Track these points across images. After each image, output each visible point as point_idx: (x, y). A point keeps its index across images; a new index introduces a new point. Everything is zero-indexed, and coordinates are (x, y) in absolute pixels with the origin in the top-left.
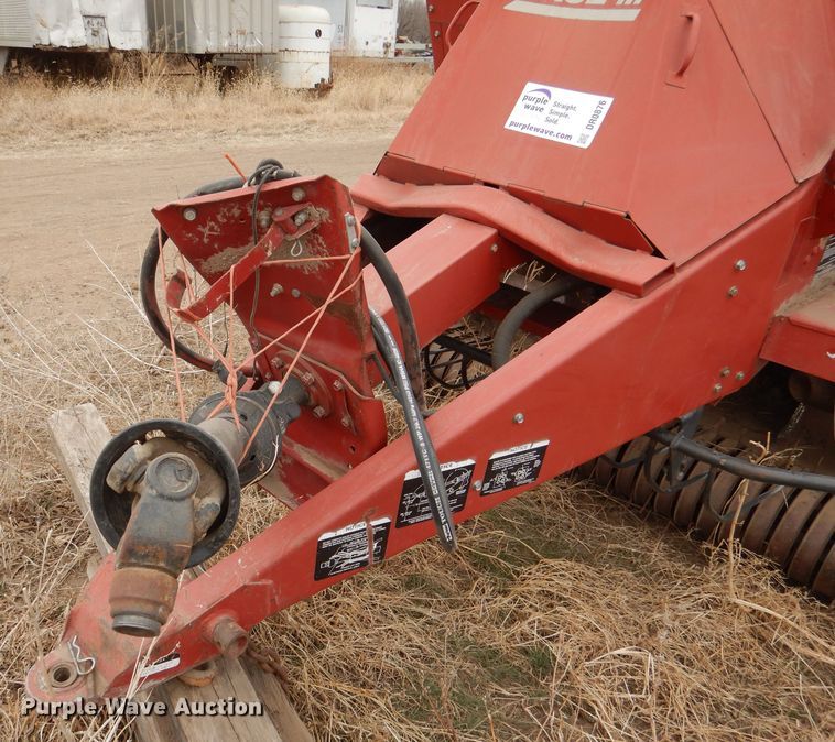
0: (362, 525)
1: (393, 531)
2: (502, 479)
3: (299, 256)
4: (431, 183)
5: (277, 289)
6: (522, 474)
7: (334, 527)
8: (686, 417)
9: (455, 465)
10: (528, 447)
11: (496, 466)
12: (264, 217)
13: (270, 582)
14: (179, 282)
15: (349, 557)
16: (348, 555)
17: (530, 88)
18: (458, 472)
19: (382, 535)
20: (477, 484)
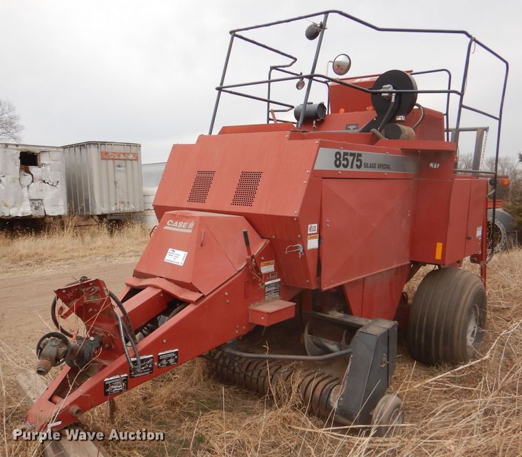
0: (118, 377)
1: (129, 379)
2: (164, 362)
3: (93, 299)
4: (147, 278)
5: (91, 309)
6: (171, 361)
7: (109, 377)
8: (229, 342)
9: (146, 357)
10: (171, 351)
11: (161, 357)
12: (83, 290)
13: (89, 395)
14: (62, 309)
15: (116, 388)
16: (115, 387)
17: (170, 250)
18: (148, 359)
19: (126, 380)
20: (156, 364)
